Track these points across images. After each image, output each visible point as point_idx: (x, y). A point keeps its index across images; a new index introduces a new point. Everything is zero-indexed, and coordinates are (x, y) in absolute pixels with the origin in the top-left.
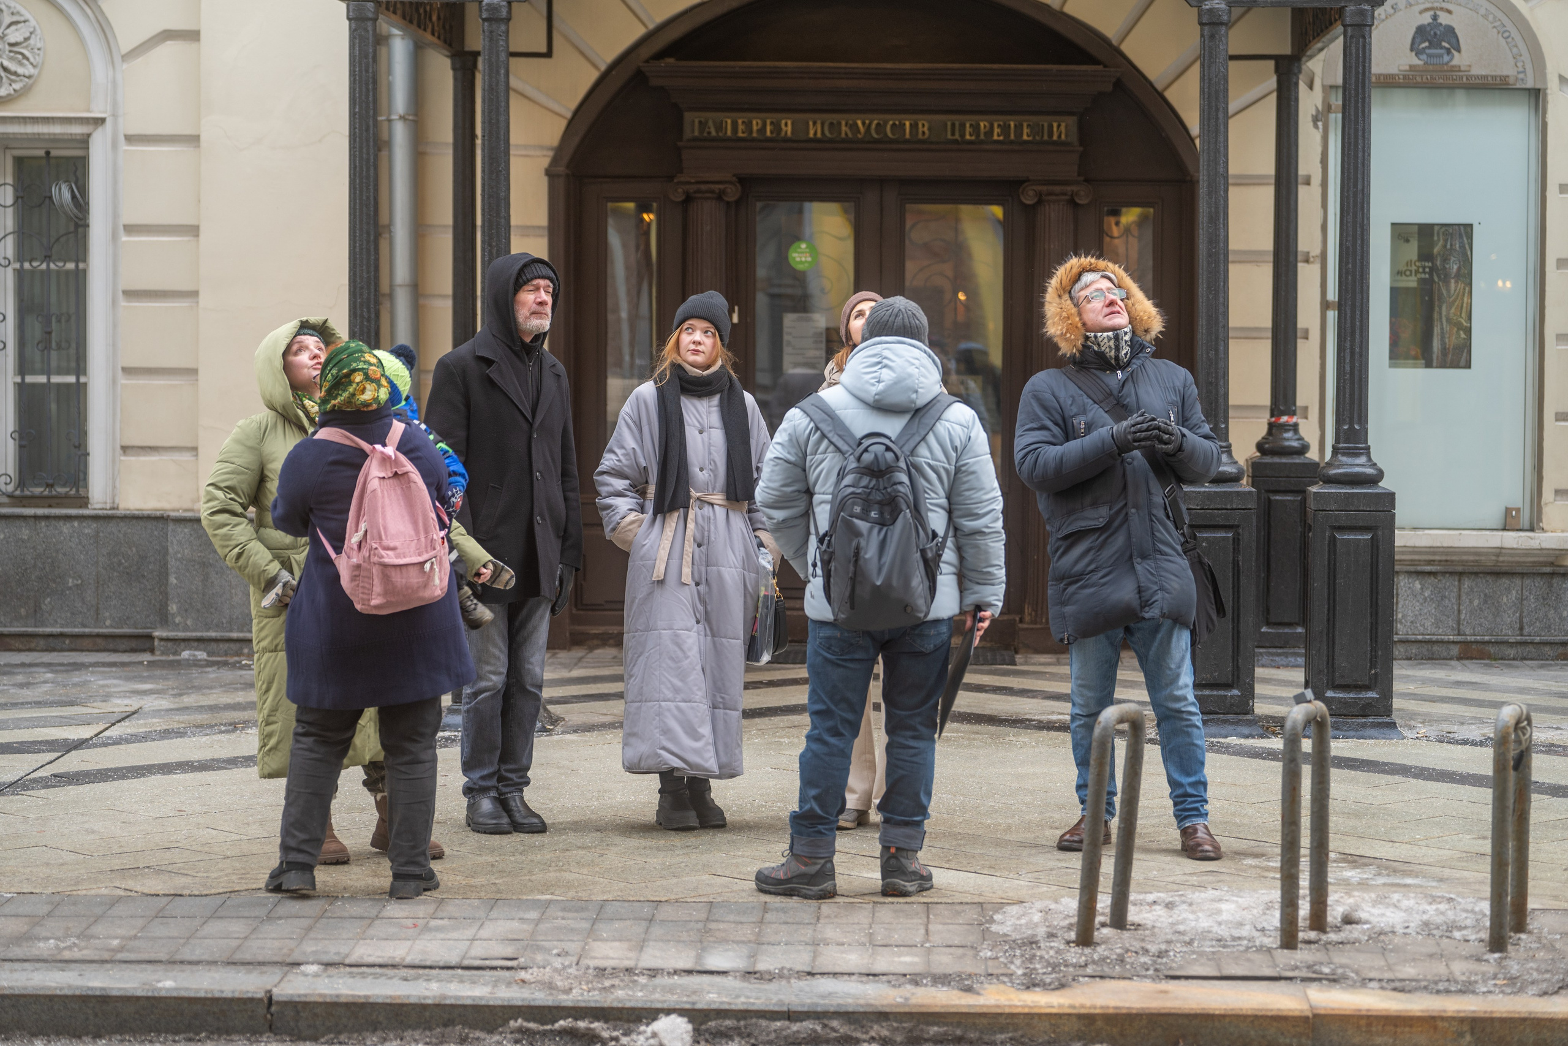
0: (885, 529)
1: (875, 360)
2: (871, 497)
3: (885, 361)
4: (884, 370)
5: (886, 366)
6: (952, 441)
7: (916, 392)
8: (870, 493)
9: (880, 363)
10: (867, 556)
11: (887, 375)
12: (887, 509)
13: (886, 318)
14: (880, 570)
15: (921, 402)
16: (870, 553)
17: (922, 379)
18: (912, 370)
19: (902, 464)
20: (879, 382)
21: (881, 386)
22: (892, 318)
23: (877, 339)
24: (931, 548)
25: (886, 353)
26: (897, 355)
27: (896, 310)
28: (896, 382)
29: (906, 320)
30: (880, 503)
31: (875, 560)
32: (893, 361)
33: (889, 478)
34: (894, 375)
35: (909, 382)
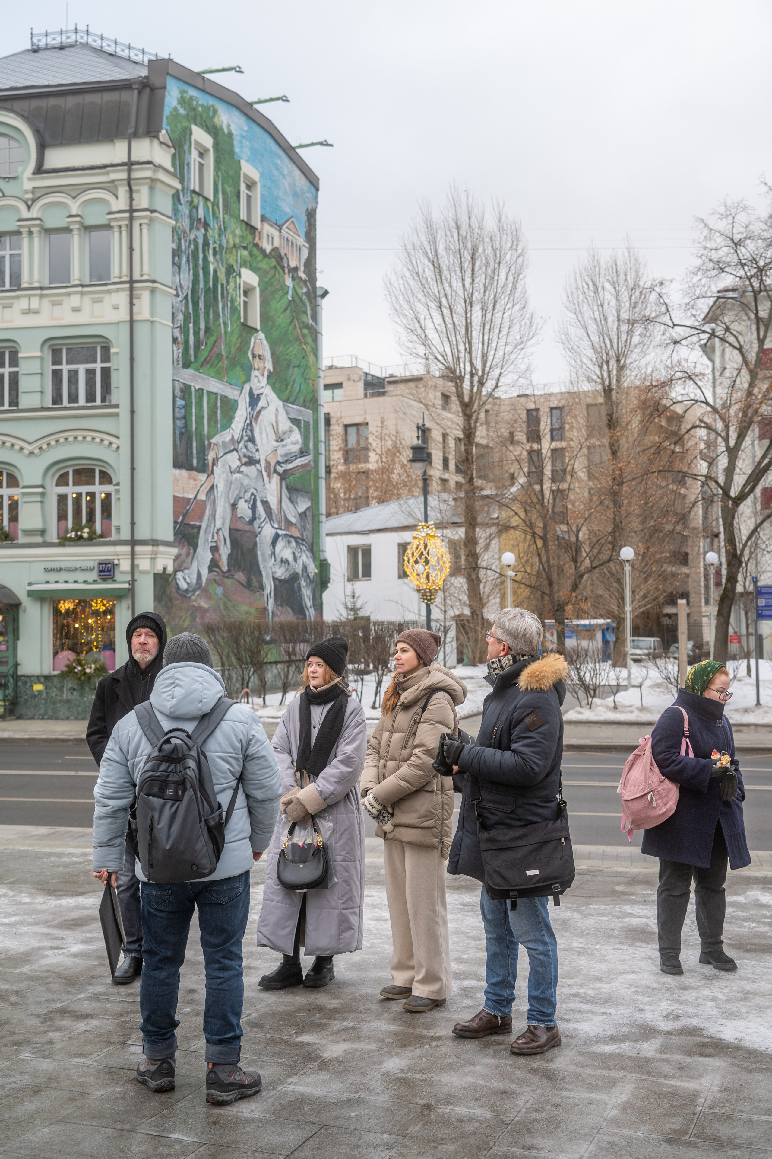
0: (178, 803)
1: (170, 681)
2: (170, 779)
3: (177, 681)
4: (176, 688)
5: (177, 685)
6: (236, 736)
7: (201, 701)
8: (168, 776)
9: (173, 683)
10: (159, 826)
11: (178, 692)
12: (180, 787)
13: (174, 650)
14: (169, 836)
15: (207, 709)
16: (162, 824)
17: (205, 691)
18: (197, 686)
19: (194, 753)
20: (173, 698)
21: (174, 701)
22: (179, 649)
23: (171, 665)
24: (213, 818)
25: (177, 675)
26: (185, 676)
27: (181, 643)
28: (185, 697)
29: (189, 649)
30: (176, 783)
31: (166, 829)
32: (182, 681)
33: (184, 764)
34: (183, 691)
35: (195, 695)
